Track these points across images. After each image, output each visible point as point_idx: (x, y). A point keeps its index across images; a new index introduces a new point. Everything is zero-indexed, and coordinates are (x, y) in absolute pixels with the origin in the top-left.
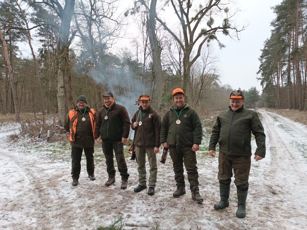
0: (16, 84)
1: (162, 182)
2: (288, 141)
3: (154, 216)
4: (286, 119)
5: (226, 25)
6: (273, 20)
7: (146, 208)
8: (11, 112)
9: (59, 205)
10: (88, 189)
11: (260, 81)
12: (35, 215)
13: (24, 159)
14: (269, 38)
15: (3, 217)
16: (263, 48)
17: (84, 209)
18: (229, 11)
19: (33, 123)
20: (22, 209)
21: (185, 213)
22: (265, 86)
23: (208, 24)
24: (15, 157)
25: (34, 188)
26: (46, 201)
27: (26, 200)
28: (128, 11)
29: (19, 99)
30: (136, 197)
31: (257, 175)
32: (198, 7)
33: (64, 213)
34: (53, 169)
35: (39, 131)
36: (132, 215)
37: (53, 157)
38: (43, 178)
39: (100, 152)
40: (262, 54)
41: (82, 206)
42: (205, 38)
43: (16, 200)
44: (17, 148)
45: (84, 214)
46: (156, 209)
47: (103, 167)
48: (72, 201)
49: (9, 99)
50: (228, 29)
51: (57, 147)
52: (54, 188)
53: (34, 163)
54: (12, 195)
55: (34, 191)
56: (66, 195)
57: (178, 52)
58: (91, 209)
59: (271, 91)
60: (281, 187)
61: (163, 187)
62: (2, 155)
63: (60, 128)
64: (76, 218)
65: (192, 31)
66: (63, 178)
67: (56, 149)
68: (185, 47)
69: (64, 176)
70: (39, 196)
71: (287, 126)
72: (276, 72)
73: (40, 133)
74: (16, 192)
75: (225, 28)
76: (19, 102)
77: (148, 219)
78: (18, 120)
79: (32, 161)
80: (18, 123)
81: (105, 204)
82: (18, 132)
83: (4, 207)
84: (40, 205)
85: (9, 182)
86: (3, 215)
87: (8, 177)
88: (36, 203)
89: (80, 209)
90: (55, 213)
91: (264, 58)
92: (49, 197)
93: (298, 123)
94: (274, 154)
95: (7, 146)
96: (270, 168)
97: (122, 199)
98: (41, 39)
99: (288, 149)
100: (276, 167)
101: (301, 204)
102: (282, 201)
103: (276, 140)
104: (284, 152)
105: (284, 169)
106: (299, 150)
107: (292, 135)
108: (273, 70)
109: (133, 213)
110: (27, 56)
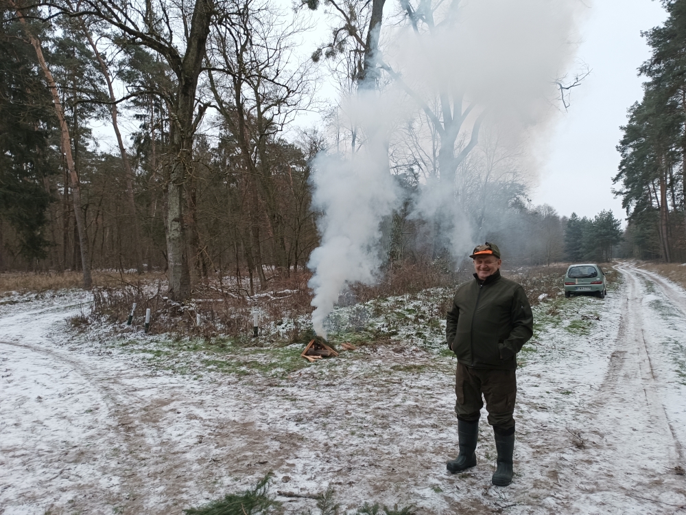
0: (85, 208)
1: (362, 418)
2: (660, 339)
3: (333, 481)
4: (675, 287)
6: (645, 62)
7: (321, 466)
8: (74, 269)
9: (160, 456)
10: (217, 427)
11: (621, 198)
12: (118, 472)
13: (98, 367)
14: (640, 101)
15: (61, 473)
16: (626, 123)
17: (205, 465)
19: (117, 292)
20: (95, 460)
21: (392, 477)
22: (632, 209)
24: (81, 364)
25: (116, 423)
26: (138, 447)
27: (101, 444)
28: (320, 50)
29: (90, 241)
30: (305, 446)
31: (560, 409)
33: (170, 471)
34: (153, 388)
35: (130, 309)
36: (293, 477)
37: (154, 365)
38: (133, 406)
39: (246, 357)
40: (625, 136)
41: (203, 459)
43: (83, 445)
44: (85, 345)
45: (205, 472)
46: (339, 468)
47: (250, 387)
48: (185, 449)
49: (70, 239)
51: (164, 344)
52: (153, 424)
53: (118, 376)
54: (77, 435)
55: (116, 428)
56: (175, 439)
57: (431, 135)
58: (219, 465)
59: (647, 221)
60: (602, 436)
61: (362, 428)
62: (57, 358)
63: (171, 305)
64: (191, 479)
66: (172, 406)
67: (160, 349)
68: (443, 124)
69: (174, 403)
70: (126, 439)
71: (670, 304)
72: (656, 176)
73: (132, 314)
74: (84, 430)
76: (91, 246)
77: (322, 485)
78: (88, 285)
79: (114, 373)
80: (87, 292)
81: (244, 456)
82: (87, 311)
83: (62, 456)
84: (126, 455)
85: (72, 412)
86: (60, 470)
87: (68, 402)
88: (119, 450)
89: (199, 463)
90: (152, 469)
91: (631, 146)
92: (143, 441)
94: (616, 368)
95: (66, 341)
96: (595, 396)
97: (278, 448)
98: (137, 113)
99: (651, 356)
100: (609, 395)
101: (627, 468)
102: (589, 462)
103: (633, 336)
104: (640, 363)
105: (623, 400)
106: (675, 359)
107: (672, 326)
108: (650, 173)
109: (296, 473)
110: (109, 148)
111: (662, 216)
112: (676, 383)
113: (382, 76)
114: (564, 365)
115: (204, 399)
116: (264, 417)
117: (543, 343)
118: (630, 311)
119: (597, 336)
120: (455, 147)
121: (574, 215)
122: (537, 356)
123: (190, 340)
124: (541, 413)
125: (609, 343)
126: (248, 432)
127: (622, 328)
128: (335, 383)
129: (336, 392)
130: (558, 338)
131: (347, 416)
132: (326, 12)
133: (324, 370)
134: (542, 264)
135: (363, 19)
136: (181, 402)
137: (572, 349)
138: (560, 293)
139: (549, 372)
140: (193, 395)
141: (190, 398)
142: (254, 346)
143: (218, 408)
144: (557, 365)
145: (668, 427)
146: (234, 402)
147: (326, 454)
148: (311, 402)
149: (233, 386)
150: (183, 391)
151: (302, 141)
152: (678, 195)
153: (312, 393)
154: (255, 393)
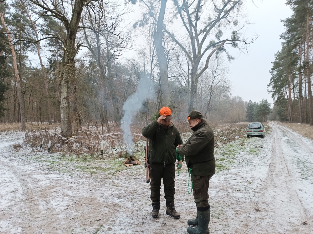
0: (23, 93)
2: (291, 157)
3: (134, 230)
4: (295, 134)
5: (234, 37)
6: (283, 33)
7: (128, 222)
8: (18, 122)
9: (45, 216)
10: (77, 201)
11: (271, 94)
12: (22, 225)
13: (22, 169)
14: (280, 51)
16: (274, 60)
17: (68, 221)
18: (238, 24)
19: (37, 133)
20: (10, 219)
21: (164, 228)
22: (276, 99)
23: (216, 36)
24: (13, 167)
25: (26, 198)
26: (35, 211)
27: (16, 210)
28: (137, 23)
30: (121, 211)
31: (247, 191)
32: (206, 19)
33: (49, 224)
34: (47, 180)
35: (41, 141)
36: (113, 228)
37: (50, 168)
38: (36, 189)
39: (96, 164)
40: (273, 66)
41: (67, 218)
42: (213, 50)
43: (6, 210)
44: (18, 158)
45: (68, 225)
46: (138, 223)
47: (97, 179)
48: (59, 212)
49: (16, 107)
50: (237, 42)
51: (56, 158)
52: (45, 199)
53: (31, 174)
54: (4, 205)
55: (25, 201)
56: (54, 207)
57: (187, 63)
58: (75, 221)
59: (283, 104)
60: (268, 205)
62: (2, 164)
63: (62, 139)
64: (60, 229)
65: (200, 43)
66: (55, 189)
67: (54, 160)
68: (193, 58)
69: (57, 188)
70: (29, 207)
71: (294, 141)
72: (287, 84)
73: (42, 143)
74: (8, 202)
75: (234, 40)
77: (128, 232)
78: (24, 129)
79: (29, 172)
80: (23, 132)
81: (89, 216)
82: (21, 142)
84: (28, 216)
85: (3, 192)
87: (3, 187)
88: (24, 213)
89: (65, 220)
90: (40, 223)
91: (276, 71)
92: (38, 208)
93: (307, 138)
94: (272, 171)
95: (9, 156)
96: (263, 184)
97: (107, 212)
98: (50, 49)
99: (288, 165)
100: (270, 184)
101: (281, 222)
102: (263, 219)
103: (278, 156)
104: (283, 168)
105: (276, 186)
106: (299, 167)
107: (296, 151)
108: (284, 83)
109: (116, 226)
110: (37, 65)
111: (289, 102)
112: (300, 178)
113: (165, 35)
114: (248, 169)
115: (73, 186)
116: (102, 195)
117: (238, 159)
118: (276, 144)
119: (262, 155)
120: (198, 69)
121: (250, 101)
122: (235, 165)
123: (69, 156)
124: (238, 193)
125: (268, 159)
126: (93, 203)
127: (273, 152)
128: (139, 178)
129: (139, 182)
130: (245, 156)
131: (144, 195)
132: (140, 5)
133: (134, 171)
134: (236, 122)
135: (157, 9)
136: (60, 187)
137: (251, 161)
138: (244, 136)
139: (241, 173)
140: (67, 183)
141: (66, 185)
142: (100, 159)
143: (79, 191)
144: (245, 169)
145: (299, 200)
146: (88, 187)
147: (132, 215)
148: (126, 187)
149: (88, 179)
150: (63, 181)
151: (128, 64)
152: (297, 92)
153: (127, 182)
154: (99, 183)
